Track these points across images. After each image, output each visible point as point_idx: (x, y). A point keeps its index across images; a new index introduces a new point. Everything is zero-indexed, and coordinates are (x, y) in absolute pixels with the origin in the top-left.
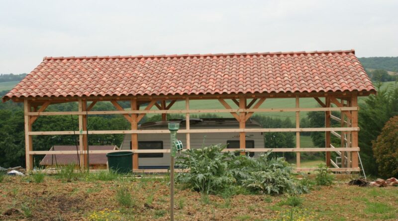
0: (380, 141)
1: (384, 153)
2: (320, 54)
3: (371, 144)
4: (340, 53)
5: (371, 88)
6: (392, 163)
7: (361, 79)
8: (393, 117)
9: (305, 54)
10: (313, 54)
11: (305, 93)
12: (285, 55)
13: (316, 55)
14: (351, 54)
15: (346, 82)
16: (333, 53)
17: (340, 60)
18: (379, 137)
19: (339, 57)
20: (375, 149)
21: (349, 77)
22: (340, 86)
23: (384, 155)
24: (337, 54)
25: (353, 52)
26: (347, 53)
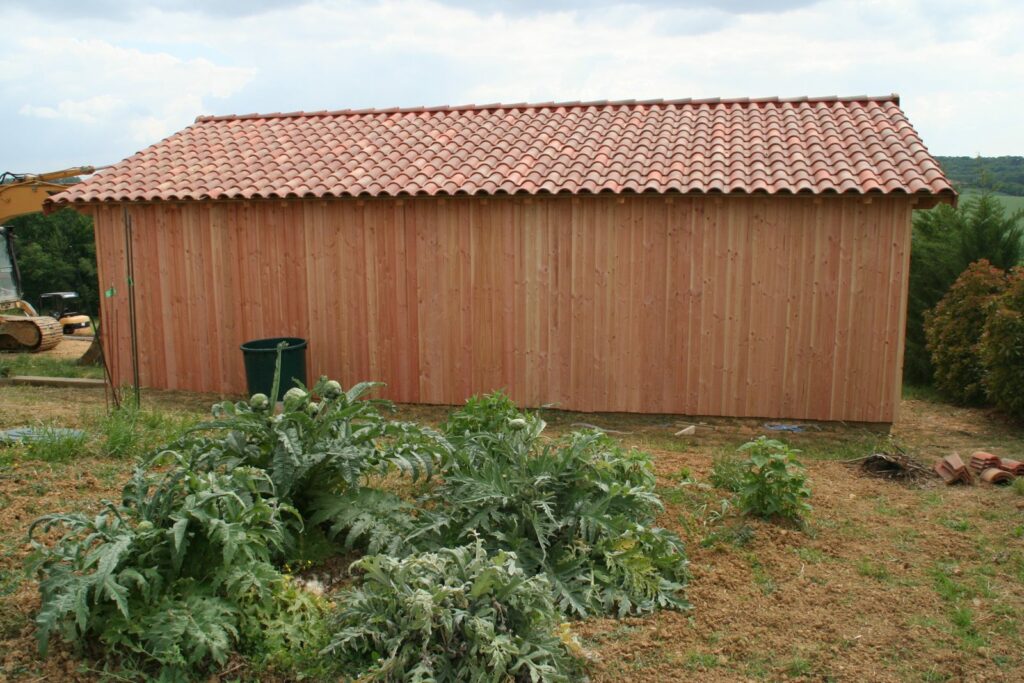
0: (943, 313)
1: (951, 344)
2: (813, 103)
3: (922, 319)
4: (864, 102)
5: (942, 185)
6: (967, 366)
7: (915, 162)
8: (976, 262)
9: (778, 103)
10: (796, 104)
11: (759, 195)
12: (729, 104)
13: (805, 105)
14: (890, 104)
15: (875, 169)
16: (847, 103)
17: (863, 118)
18: (940, 305)
19: (860, 112)
20: (931, 331)
21: (882, 156)
22: (856, 179)
23: (951, 349)
24: (857, 105)
25: (896, 101)
26: (881, 102)
